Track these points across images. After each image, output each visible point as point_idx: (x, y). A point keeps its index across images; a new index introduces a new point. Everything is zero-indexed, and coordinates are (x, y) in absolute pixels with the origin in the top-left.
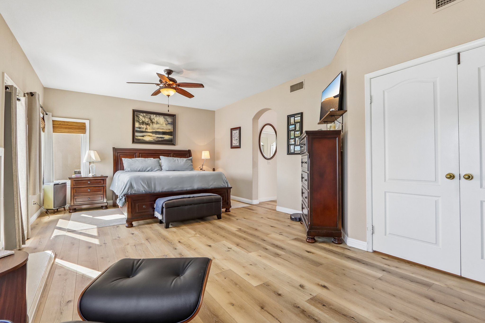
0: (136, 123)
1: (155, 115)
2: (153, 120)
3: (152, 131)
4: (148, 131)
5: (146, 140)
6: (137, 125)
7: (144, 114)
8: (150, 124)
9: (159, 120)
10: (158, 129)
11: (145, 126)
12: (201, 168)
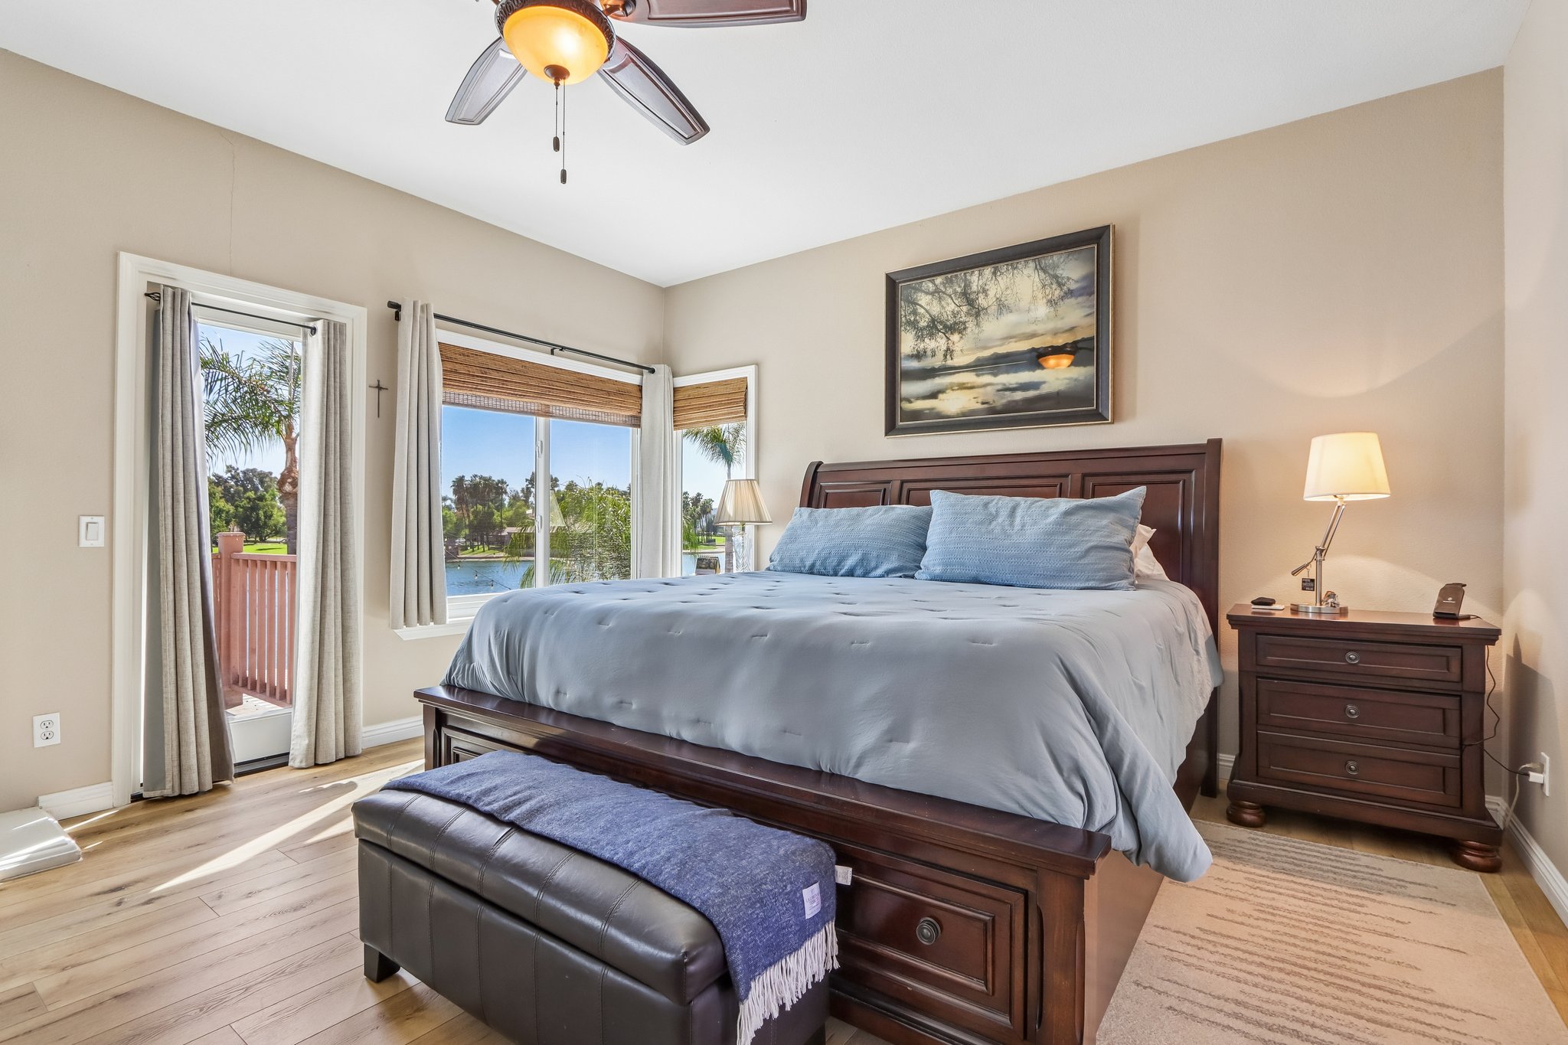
0: (903, 333)
1: (988, 271)
2: (982, 301)
3: (978, 360)
4: (959, 360)
5: (949, 413)
6: (908, 343)
7: (939, 280)
8: (964, 323)
9: (1009, 292)
10: (1009, 338)
11: (944, 340)
12: (1304, 574)
